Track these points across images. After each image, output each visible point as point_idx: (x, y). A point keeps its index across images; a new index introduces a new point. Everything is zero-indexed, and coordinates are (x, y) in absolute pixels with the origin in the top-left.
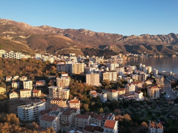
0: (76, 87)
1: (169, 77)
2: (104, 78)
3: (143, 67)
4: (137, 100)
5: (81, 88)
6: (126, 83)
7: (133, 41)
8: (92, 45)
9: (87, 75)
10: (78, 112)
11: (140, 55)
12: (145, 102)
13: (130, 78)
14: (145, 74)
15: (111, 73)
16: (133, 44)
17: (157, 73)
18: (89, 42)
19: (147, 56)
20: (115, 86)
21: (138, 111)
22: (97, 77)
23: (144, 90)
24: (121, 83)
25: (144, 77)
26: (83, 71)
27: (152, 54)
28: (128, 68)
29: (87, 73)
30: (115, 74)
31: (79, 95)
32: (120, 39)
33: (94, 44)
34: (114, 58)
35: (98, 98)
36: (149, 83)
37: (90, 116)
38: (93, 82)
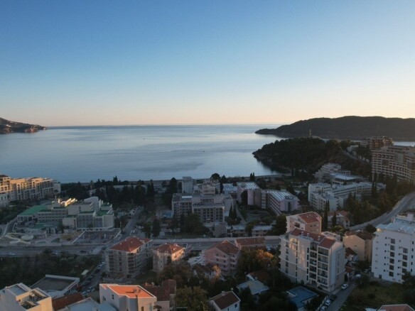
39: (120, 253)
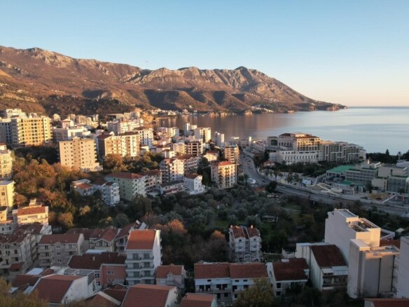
0: (34, 174)
1: (247, 148)
2: (108, 151)
3: (192, 130)
4: (192, 193)
5: (48, 176)
6: (159, 158)
7: (163, 81)
8: (66, 89)
9: (61, 145)
10: (46, 230)
11: (179, 111)
12: (208, 195)
13: (169, 148)
14: (200, 140)
15: (124, 137)
16: (164, 88)
17: (223, 140)
18: (58, 81)
20: (137, 167)
21: (199, 214)
22: (88, 147)
23: (203, 171)
24: (149, 160)
25: (200, 147)
26: (48, 136)
27: (205, 110)
28: (159, 134)
29: (62, 140)
30: (133, 141)
31: (43, 192)
32: (134, 76)
33: (70, 87)
34: (122, 119)
35: (98, 194)
36: (211, 157)
37: (81, 236)
38: (78, 162)
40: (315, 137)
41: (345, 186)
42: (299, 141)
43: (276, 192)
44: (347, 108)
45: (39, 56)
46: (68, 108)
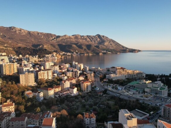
0: (9, 89)
1: (98, 72)
2: (40, 77)
3: (75, 65)
4: (72, 95)
5: (15, 89)
6: (61, 80)
7: (66, 40)
8: (25, 44)
10: (13, 115)
11: (72, 53)
12: (79, 96)
13: (65, 75)
14: (77, 71)
15: (46, 71)
16: (66, 43)
17: (88, 69)
18: (21, 40)
19: (79, 55)
20: (51, 84)
21: (74, 106)
23: (78, 85)
24: (56, 81)
25: (77, 74)
26: (16, 71)
27: (83, 52)
28: (62, 66)
29: (21, 73)
30: (50, 73)
31: (12, 97)
32: (53, 38)
33: (27, 43)
34: (48, 57)
35: (34, 97)
36: (81, 78)
37: (26, 118)
38: (27, 82)
39: (169, 108)
40: (125, 68)
41: (134, 91)
42: (118, 70)
43: (107, 94)
44: (142, 51)
45: (14, 30)
46: (25, 52)
